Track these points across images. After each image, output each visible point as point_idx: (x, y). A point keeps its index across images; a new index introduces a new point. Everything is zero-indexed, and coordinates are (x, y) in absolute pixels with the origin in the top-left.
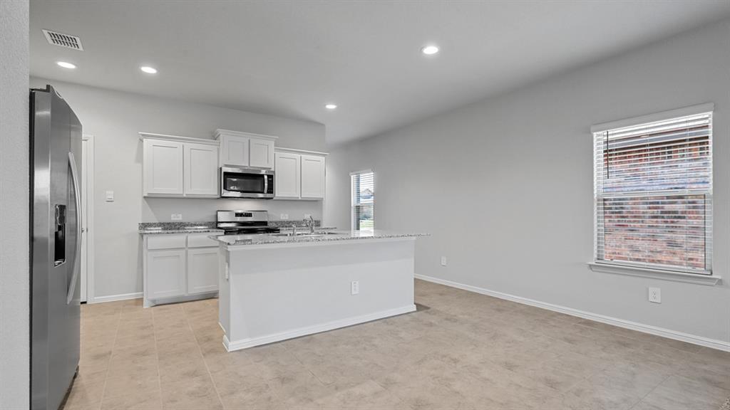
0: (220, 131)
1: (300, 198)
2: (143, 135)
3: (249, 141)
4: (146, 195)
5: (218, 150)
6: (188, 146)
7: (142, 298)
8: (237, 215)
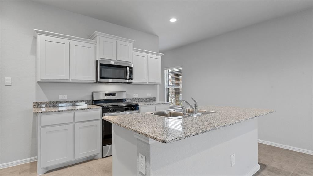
0: (97, 33)
1: (147, 83)
2: (37, 32)
3: (117, 42)
4: (40, 80)
5: (95, 47)
6: (73, 43)
7: (36, 162)
8: (107, 95)
